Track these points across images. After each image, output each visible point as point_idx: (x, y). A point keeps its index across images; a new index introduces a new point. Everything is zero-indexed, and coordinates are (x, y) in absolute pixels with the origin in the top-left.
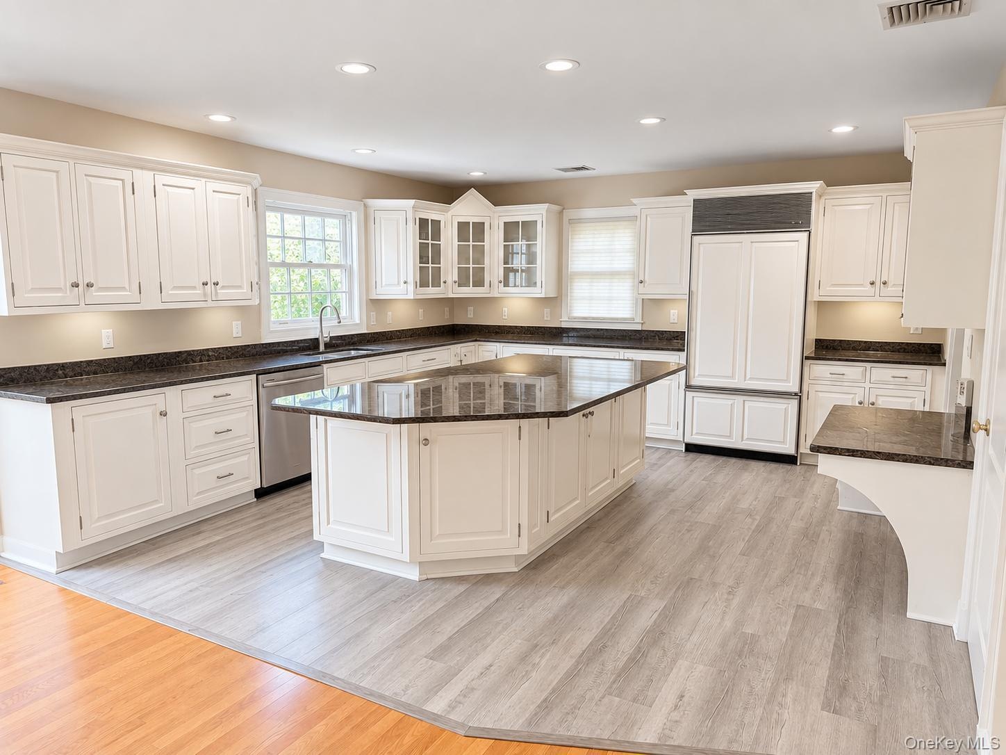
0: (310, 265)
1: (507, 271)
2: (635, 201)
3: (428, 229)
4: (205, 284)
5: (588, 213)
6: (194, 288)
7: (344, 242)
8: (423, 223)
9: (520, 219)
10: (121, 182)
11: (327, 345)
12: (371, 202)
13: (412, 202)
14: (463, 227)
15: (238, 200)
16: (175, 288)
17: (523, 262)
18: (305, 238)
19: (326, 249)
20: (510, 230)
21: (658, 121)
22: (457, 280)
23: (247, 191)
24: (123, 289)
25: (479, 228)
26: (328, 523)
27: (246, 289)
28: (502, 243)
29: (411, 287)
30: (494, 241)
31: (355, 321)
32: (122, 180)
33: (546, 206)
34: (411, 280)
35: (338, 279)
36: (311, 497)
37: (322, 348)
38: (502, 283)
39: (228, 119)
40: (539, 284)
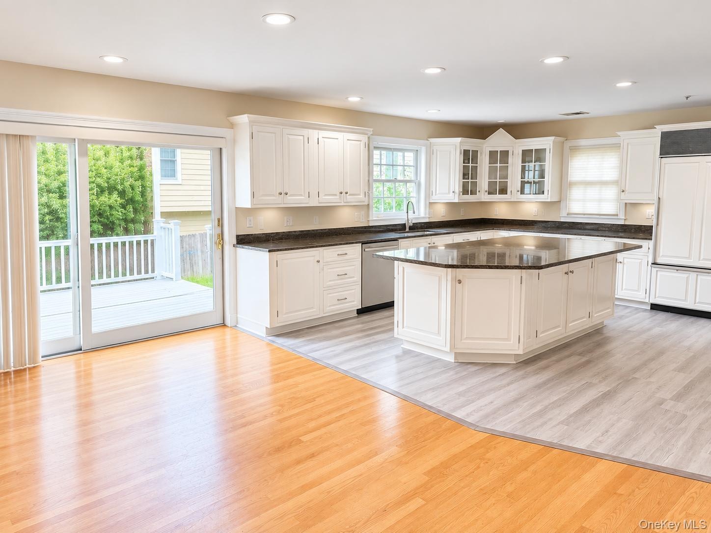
0: (395, 181)
1: (523, 184)
2: (619, 133)
3: (469, 157)
4: (341, 193)
5: (583, 142)
6: (336, 195)
7: (416, 167)
8: (466, 153)
9: (534, 148)
10: (302, 137)
11: (410, 228)
12: (433, 140)
13: (459, 139)
14: (493, 154)
15: (360, 144)
16: (326, 195)
17: (536, 176)
18: (393, 165)
19: (404, 171)
20: (526, 155)
21: (630, 84)
22: (487, 190)
23: (364, 139)
24: (301, 195)
25: (505, 154)
26: (403, 327)
27: (362, 196)
28: (520, 164)
29: (457, 195)
30: (515, 163)
31: (422, 215)
32: (303, 136)
33: (552, 138)
34: (457, 191)
35: (411, 189)
36: (394, 313)
37: (407, 230)
38: (520, 192)
39: (359, 99)
40: (546, 192)
